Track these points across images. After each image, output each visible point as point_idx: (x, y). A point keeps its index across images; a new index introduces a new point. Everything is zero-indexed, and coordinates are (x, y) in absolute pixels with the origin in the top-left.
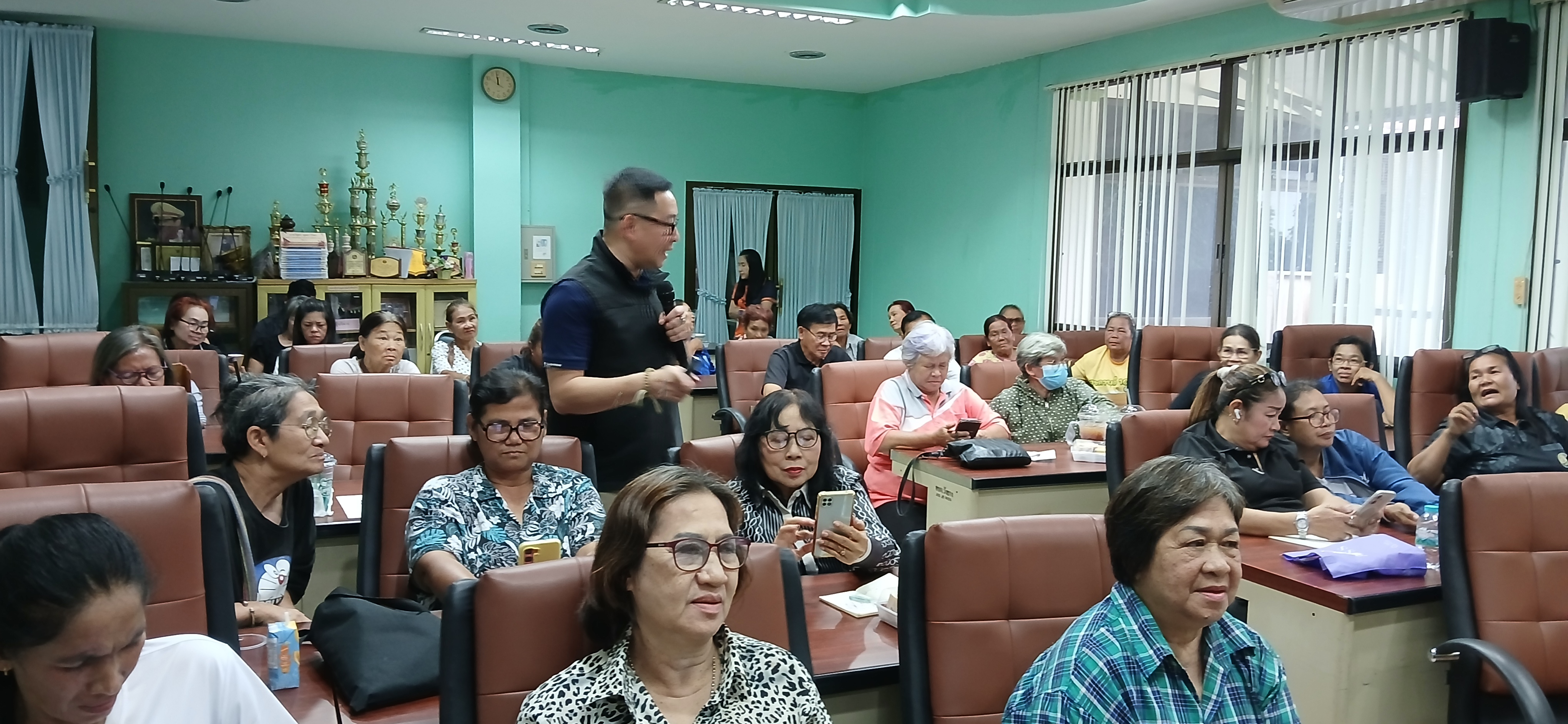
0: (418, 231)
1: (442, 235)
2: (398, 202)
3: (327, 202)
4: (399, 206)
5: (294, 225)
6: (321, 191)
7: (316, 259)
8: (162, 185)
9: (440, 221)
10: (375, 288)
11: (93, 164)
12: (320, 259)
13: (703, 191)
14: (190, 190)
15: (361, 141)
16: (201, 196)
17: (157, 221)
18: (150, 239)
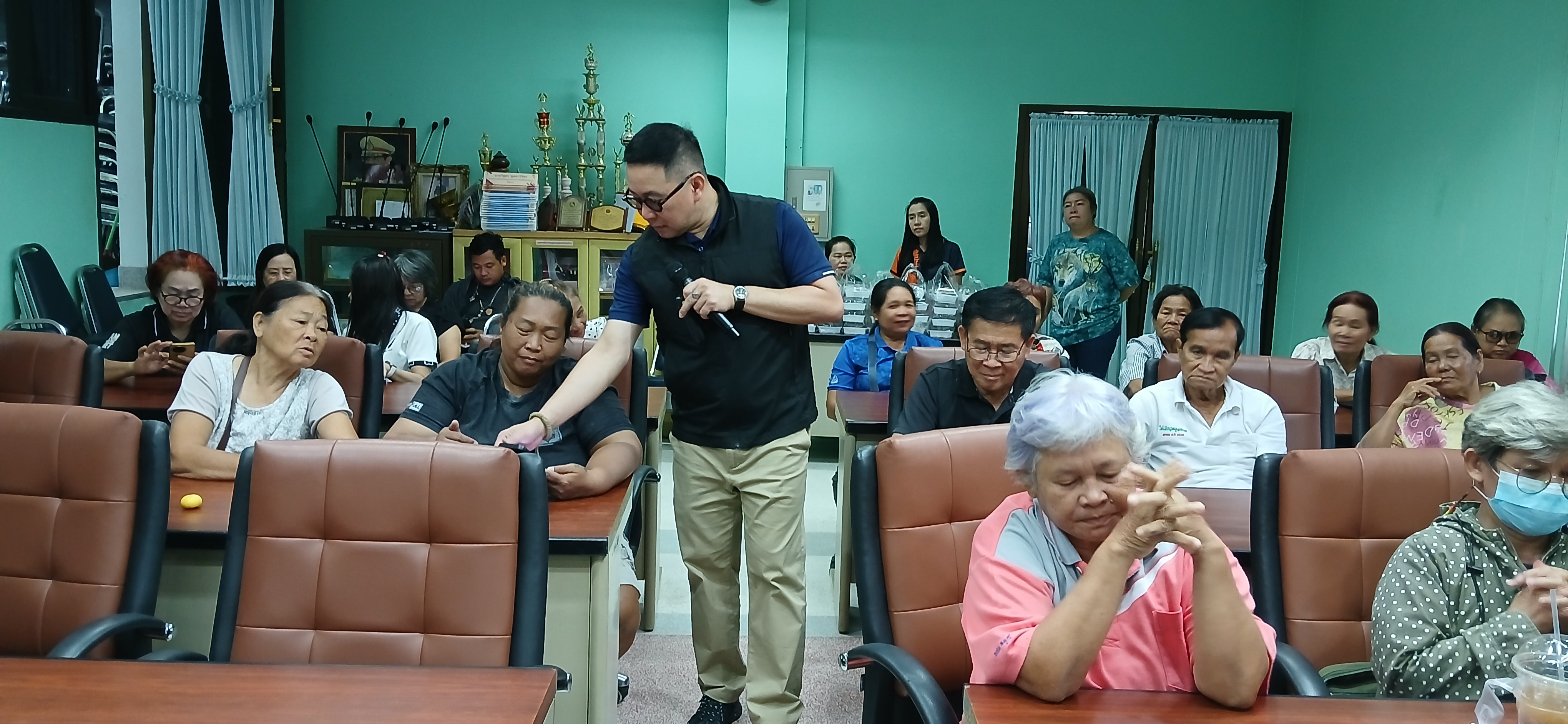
3: (547, 136)
5: (507, 164)
6: (540, 122)
7: (524, 206)
8: (369, 115)
10: (595, 243)
11: (279, 89)
12: (528, 206)
13: (1044, 117)
14: (402, 121)
15: (589, 59)
16: (415, 129)
17: (366, 158)
18: (357, 179)
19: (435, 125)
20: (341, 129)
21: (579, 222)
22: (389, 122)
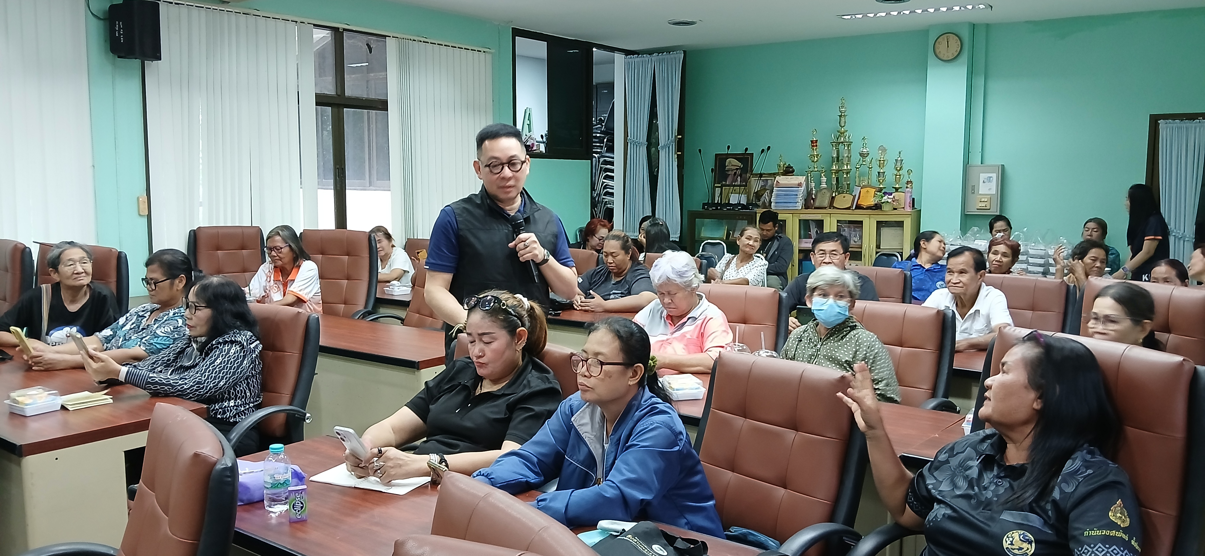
0: (879, 173)
1: (900, 175)
2: (868, 150)
3: (815, 154)
4: (868, 154)
5: (794, 171)
6: (812, 145)
7: (795, 195)
8: (729, 147)
9: (899, 164)
10: (833, 216)
11: (680, 137)
12: (797, 195)
13: (1170, 123)
14: (746, 149)
15: (842, 107)
16: (753, 153)
17: (728, 171)
18: (721, 183)
19: (763, 151)
20: (716, 156)
21: (826, 203)
22: (740, 150)
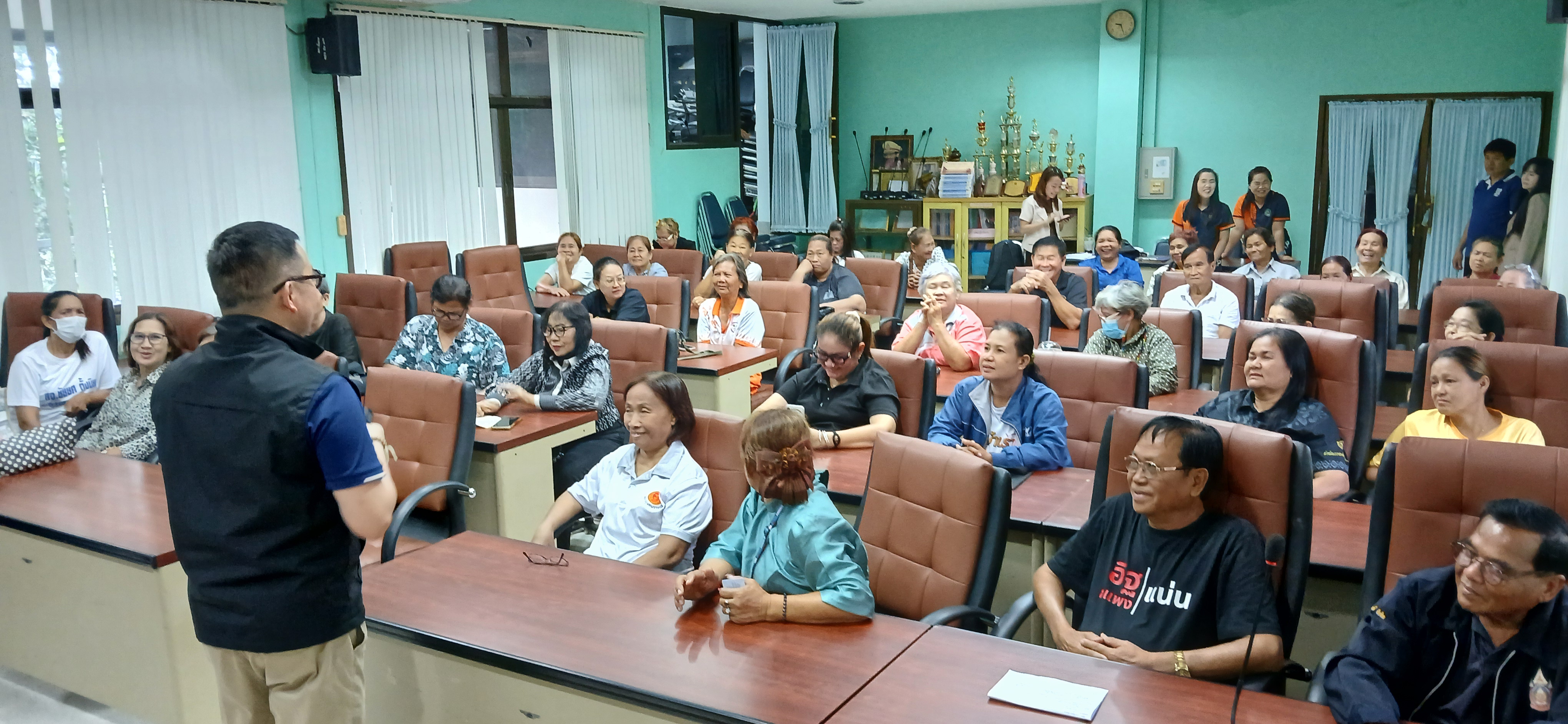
0: (1050, 157)
1: (1072, 160)
2: (1038, 133)
3: (983, 137)
4: (1039, 137)
5: (960, 156)
6: (980, 128)
7: (963, 182)
8: (887, 129)
9: (1070, 148)
11: (835, 118)
12: (966, 183)
13: (1339, 105)
14: (906, 131)
15: (1010, 87)
16: (913, 135)
17: (886, 154)
18: (880, 168)
19: (924, 133)
20: (873, 138)
21: (997, 191)
22: (899, 132)
